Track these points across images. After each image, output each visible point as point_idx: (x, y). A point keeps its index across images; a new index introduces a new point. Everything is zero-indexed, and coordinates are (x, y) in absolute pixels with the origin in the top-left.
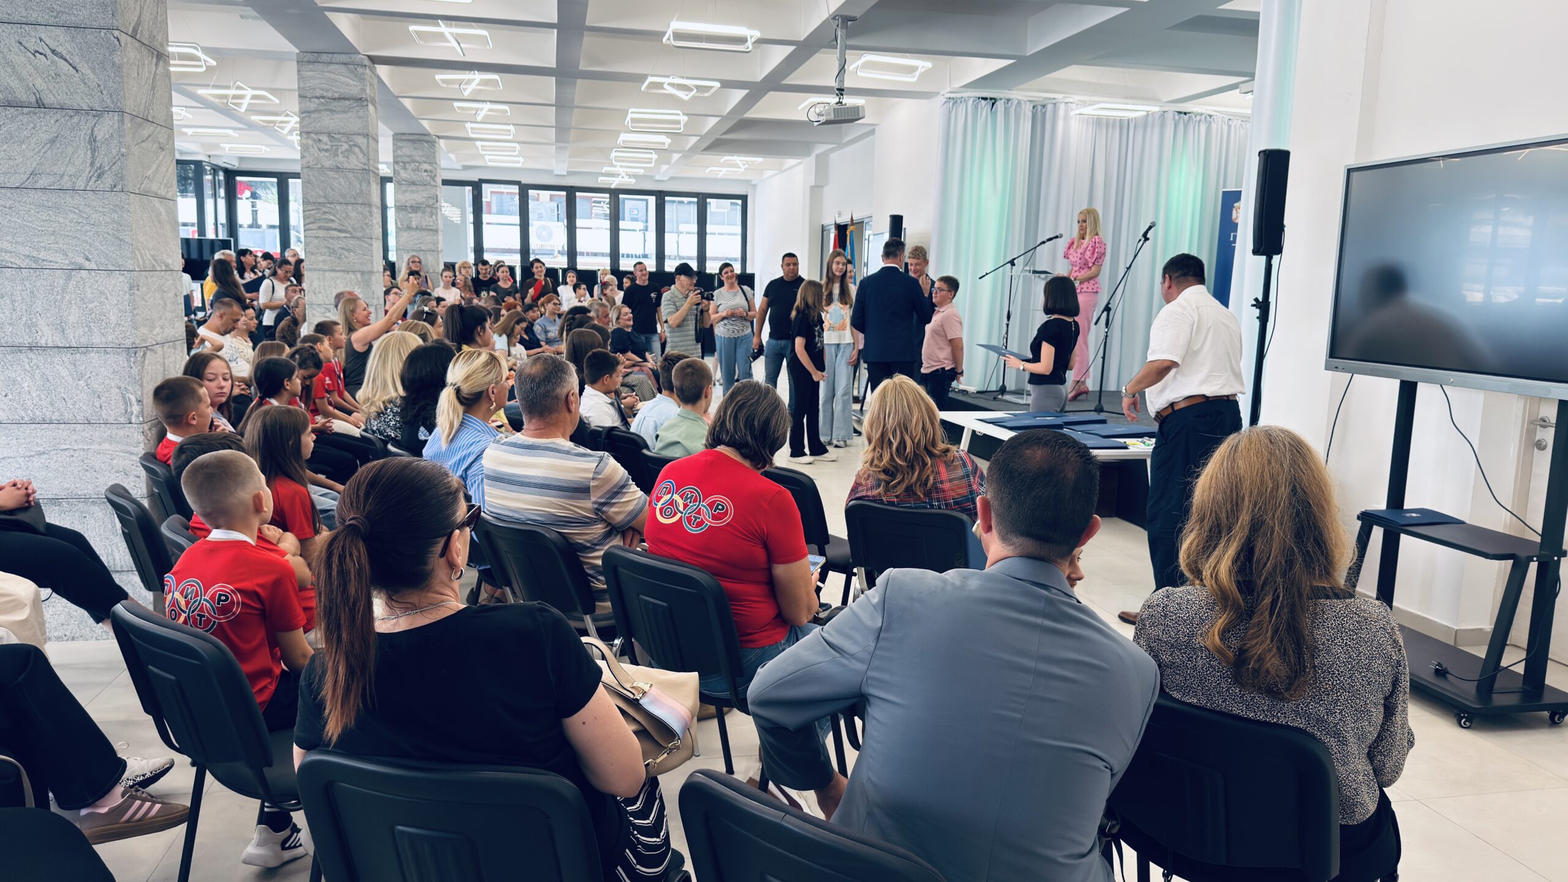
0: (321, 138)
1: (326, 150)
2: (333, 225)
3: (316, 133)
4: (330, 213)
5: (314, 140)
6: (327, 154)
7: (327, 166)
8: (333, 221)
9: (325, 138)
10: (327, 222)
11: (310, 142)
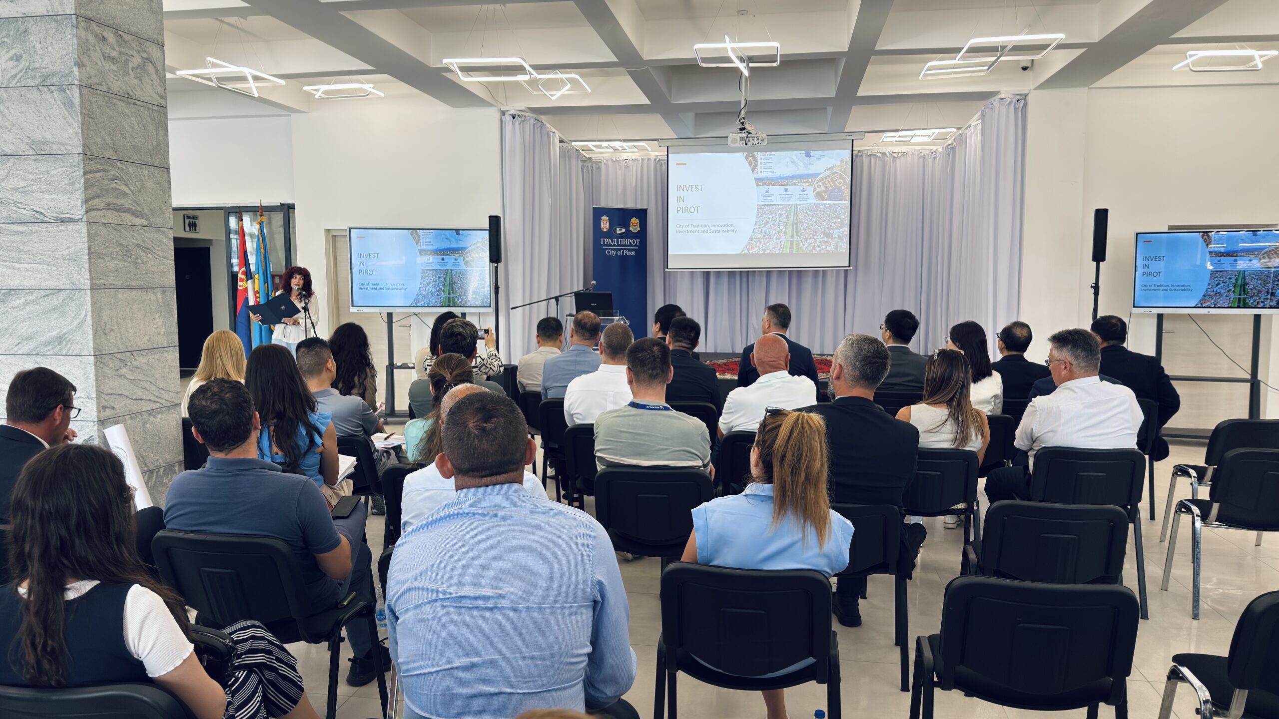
0: (105, 34)
1: (113, 60)
2: (127, 203)
3: (99, 24)
4: (121, 179)
5: (96, 36)
6: (115, 68)
7: (115, 89)
8: (125, 195)
9: (111, 38)
10: (117, 197)
11: (92, 39)
